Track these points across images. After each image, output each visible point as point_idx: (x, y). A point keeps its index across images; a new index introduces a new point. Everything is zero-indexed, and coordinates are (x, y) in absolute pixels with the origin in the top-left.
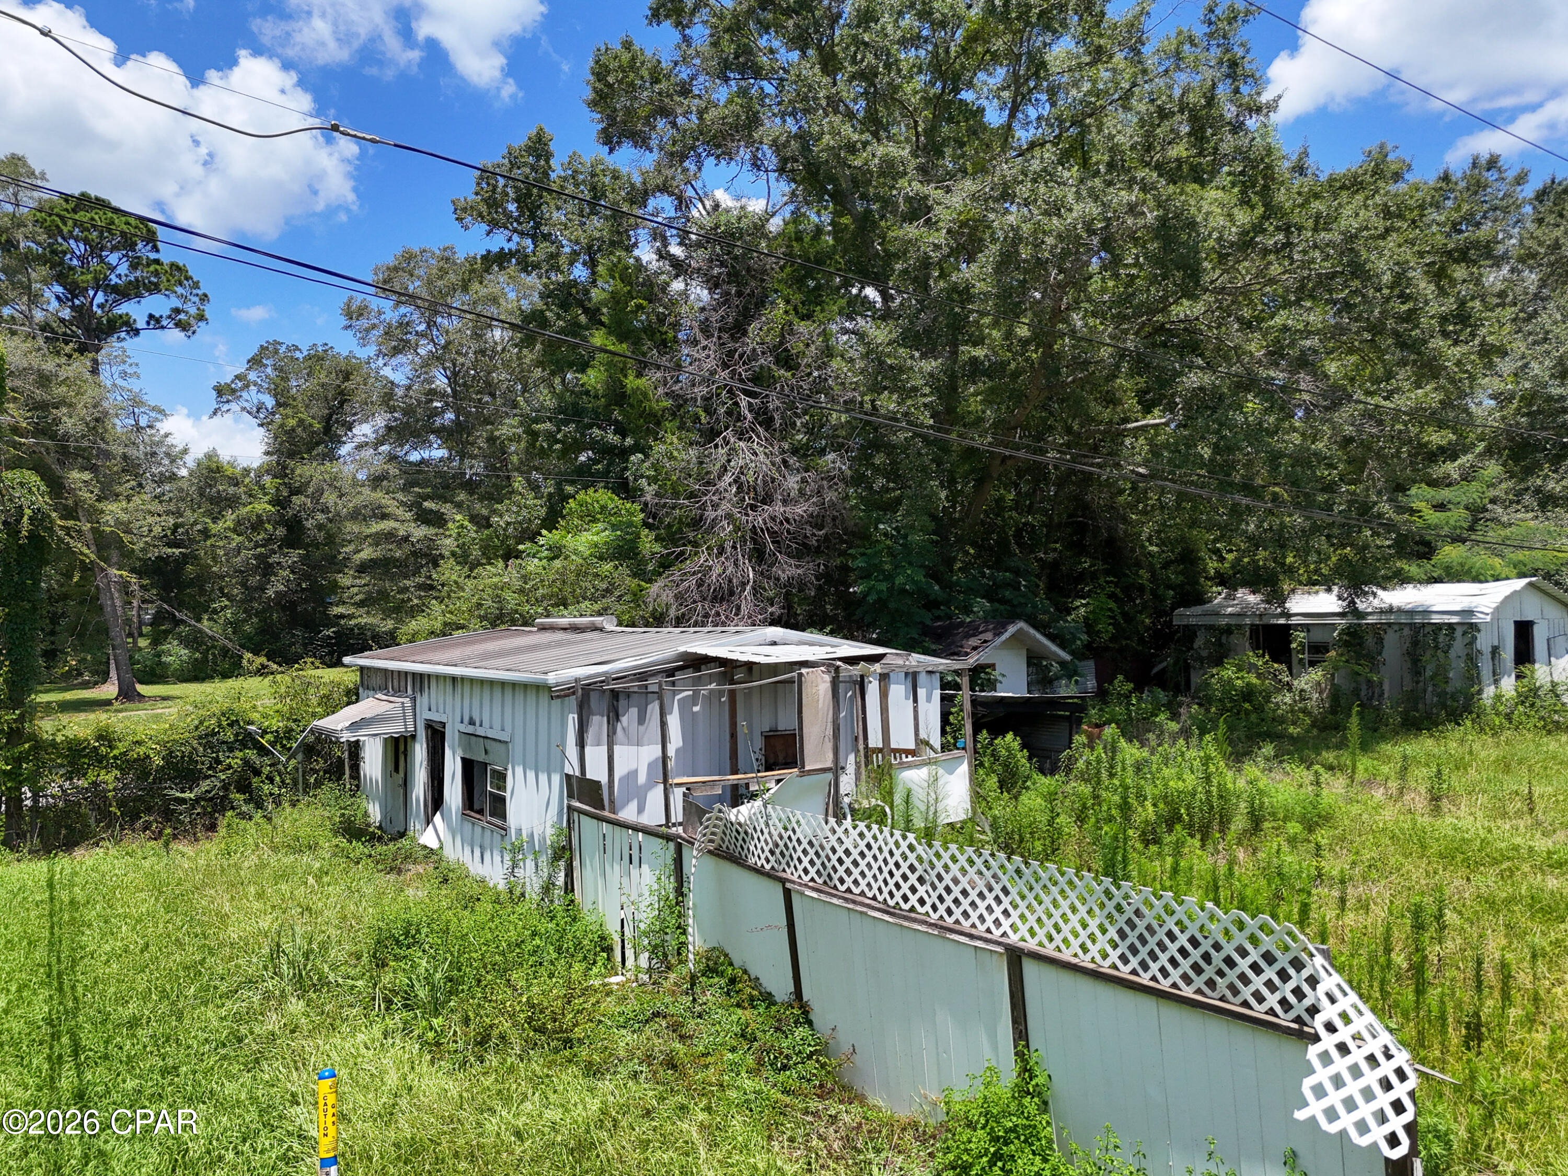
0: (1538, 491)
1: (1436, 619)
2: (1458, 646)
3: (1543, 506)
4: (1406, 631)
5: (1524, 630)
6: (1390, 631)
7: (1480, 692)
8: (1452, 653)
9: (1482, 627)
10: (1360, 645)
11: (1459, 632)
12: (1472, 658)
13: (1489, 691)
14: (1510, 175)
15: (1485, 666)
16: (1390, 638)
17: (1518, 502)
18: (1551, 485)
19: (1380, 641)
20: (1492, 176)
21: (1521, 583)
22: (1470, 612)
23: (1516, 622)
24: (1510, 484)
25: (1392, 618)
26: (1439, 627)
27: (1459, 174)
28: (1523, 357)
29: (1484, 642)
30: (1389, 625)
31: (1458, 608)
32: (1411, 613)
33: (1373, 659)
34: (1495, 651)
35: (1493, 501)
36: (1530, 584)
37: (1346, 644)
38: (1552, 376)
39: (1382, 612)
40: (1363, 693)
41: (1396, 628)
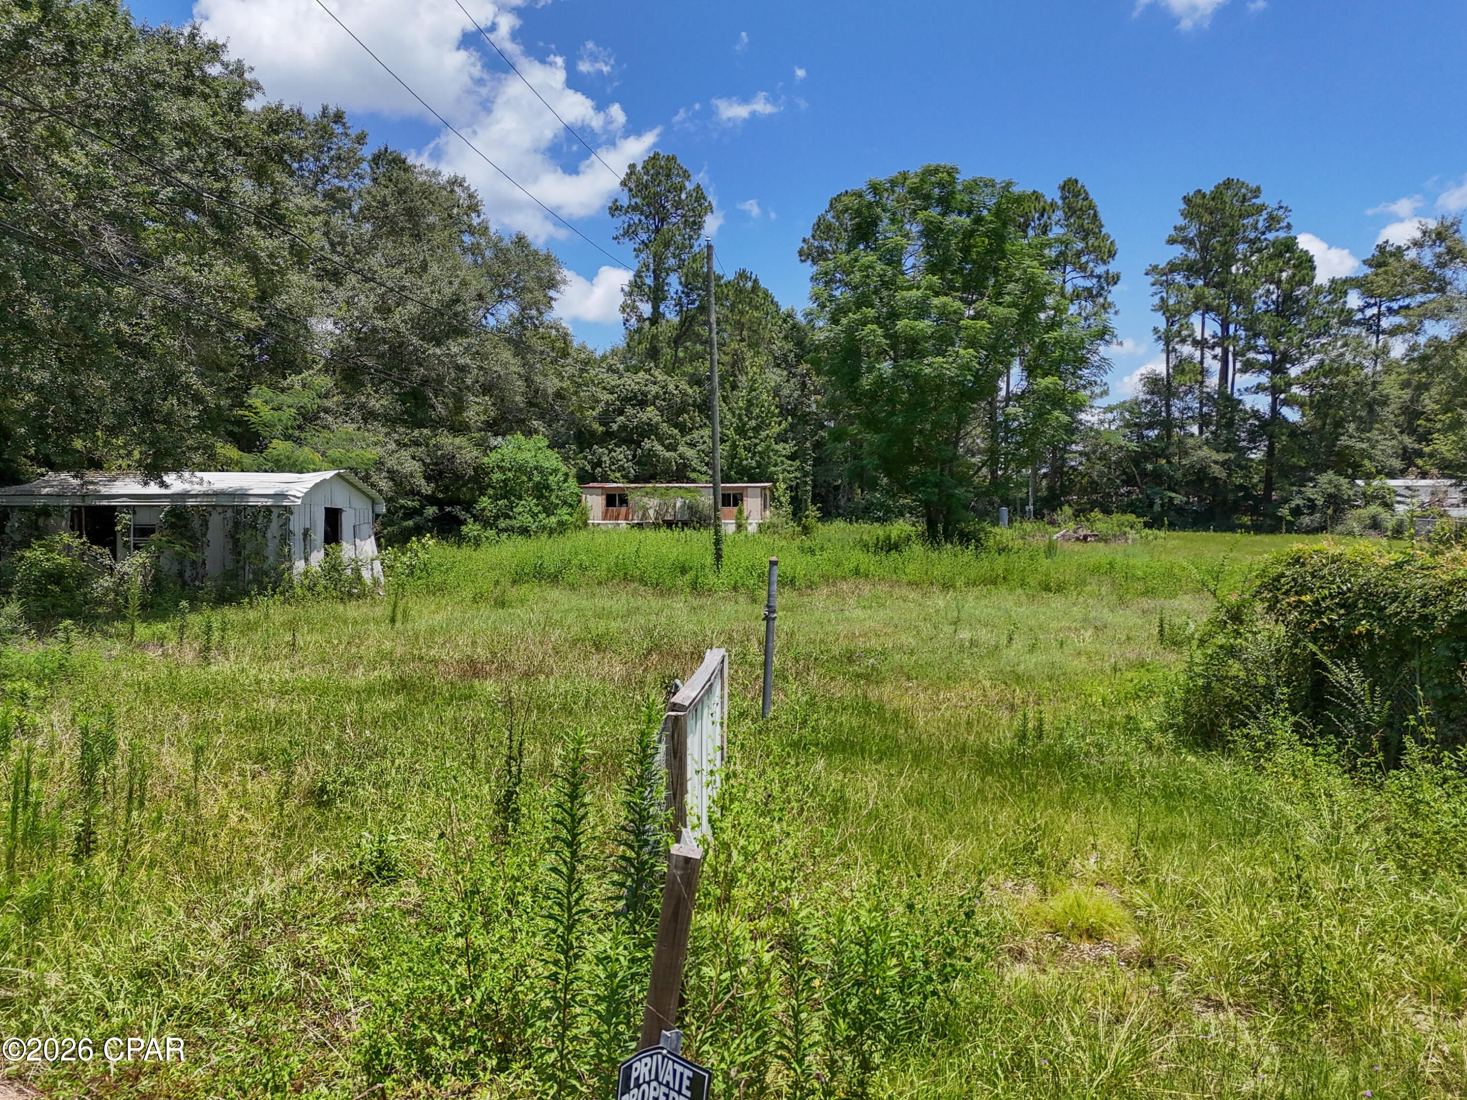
0: (363, 407)
1: (252, 502)
2: (274, 529)
3: (365, 420)
4: (229, 514)
5: (333, 517)
6: (215, 515)
7: (290, 568)
8: (269, 535)
9: (296, 511)
10: (185, 526)
11: (274, 516)
12: (285, 537)
13: (300, 565)
14: (353, 133)
15: (297, 545)
16: (215, 520)
17: (346, 415)
18: (373, 402)
19: (205, 523)
20: (338, 129)
21: (329, 474)
22: (283, 496)
23: (327, 509)
24: (341, 398)
25: (214, 501)
26: (257, 509)
27: (311, 118)
28: (354, 288)
29: (297, 525)
30: (214, 507)
31: (272, 492)
32: (232, 495)
33: (196, 541)
34: (306, 533)
35: (327, 411)
36: (338, 475)
37: (172, 526)
38: (375, 309)
39: (205, 495)
40: (187, 575)
41: (220, 510)
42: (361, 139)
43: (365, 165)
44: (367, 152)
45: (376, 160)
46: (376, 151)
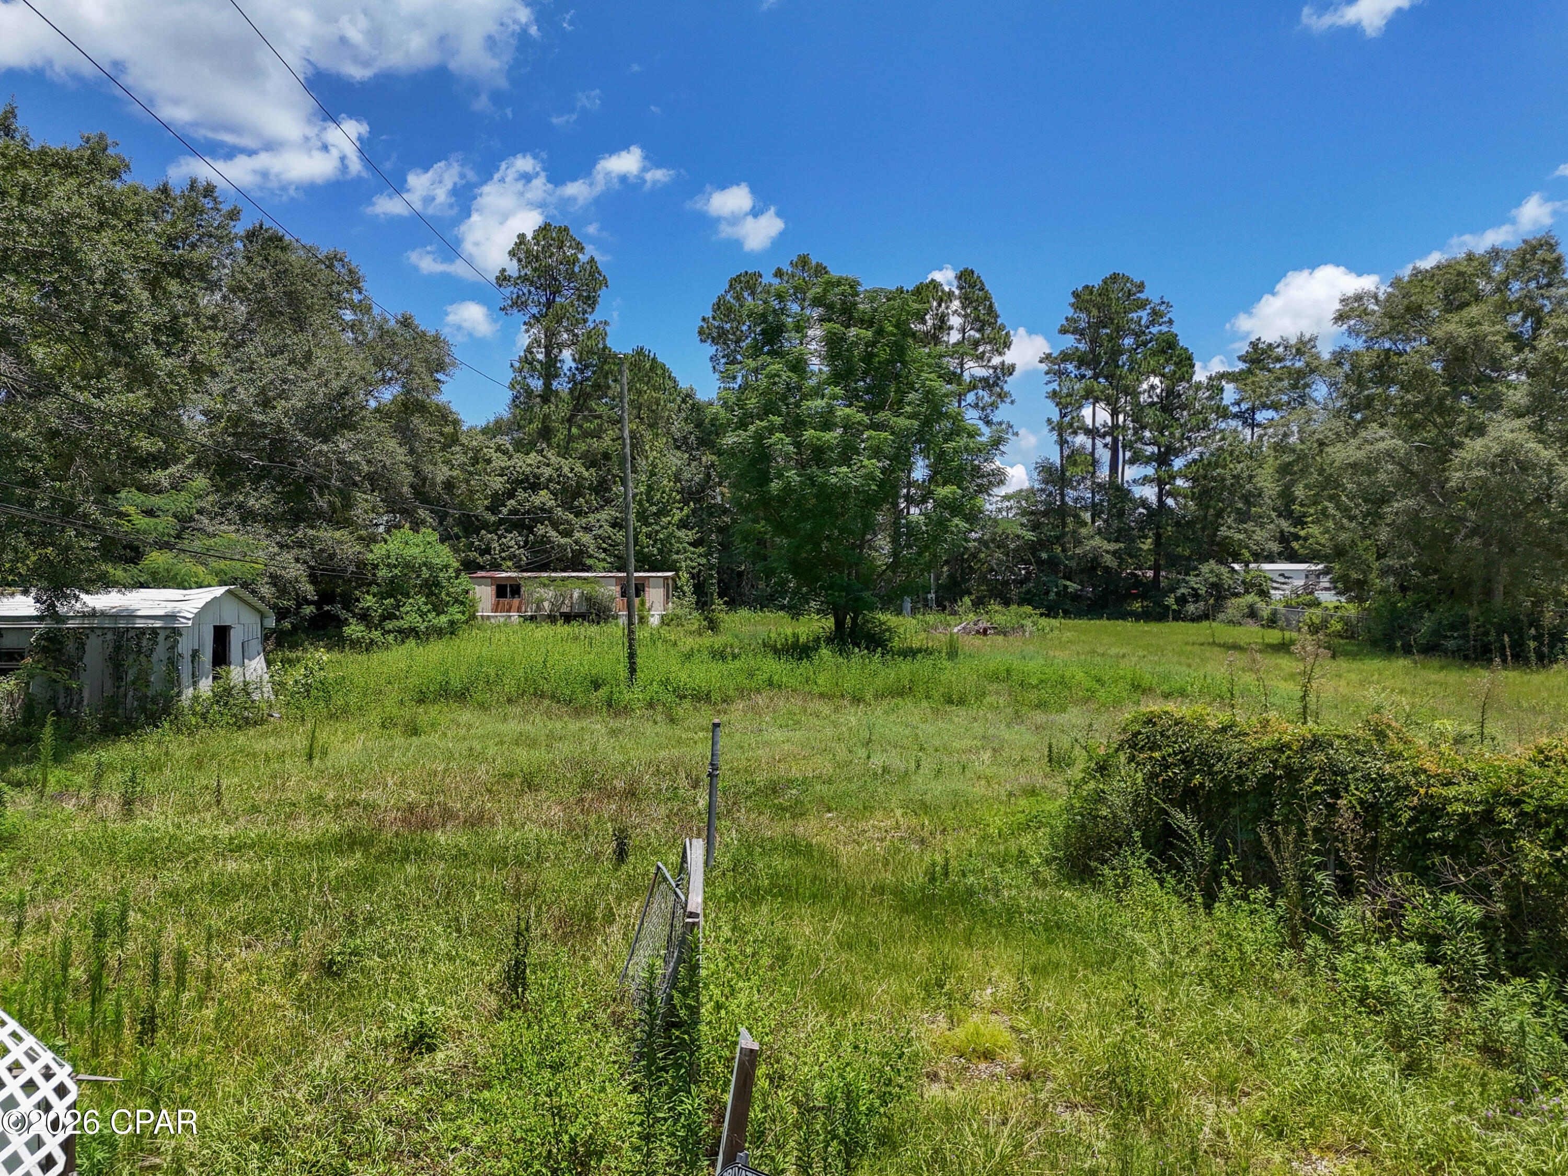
0: (240, 506)
1: (140, 624)
2: (161, 651)
3: (244, 520)
4: (110, 636)
5: (221, 634)
6: (92, 636)
7: (179, 694)
8: (155, 658)
9: (184, 632)
10: (59, 650)
11: (161, 638)
12: (173, 662)
13: (189, 692)
14: (225, 208)
15: (185, 669)
16: (93, 644)
17: (222, 515)
18: (252, 502)
19: (82, 646)
20: (207, 203)
21: (219, 591)
22: (172, 617)
23: (215, 627)
24: (216, 497)
25: (96, 622)
26: (142, 631)
27: (178, 192)
28: (231, 381)
29: (185, 646)
30: (92, 629)
31: (161, 613)
32: (116, 617)
33: (72, 666)
34: (195, 654)
35: (200, 512)
36: (228, 591)
37: (45, 650)
38: (255, 402)
39: (84, 616)
40: (61, 701)
41: (99, 632)
42: (234, 215)
43: (239, 245)
44: (240, 228)
45: (251, 236)
46: (250, 227)
